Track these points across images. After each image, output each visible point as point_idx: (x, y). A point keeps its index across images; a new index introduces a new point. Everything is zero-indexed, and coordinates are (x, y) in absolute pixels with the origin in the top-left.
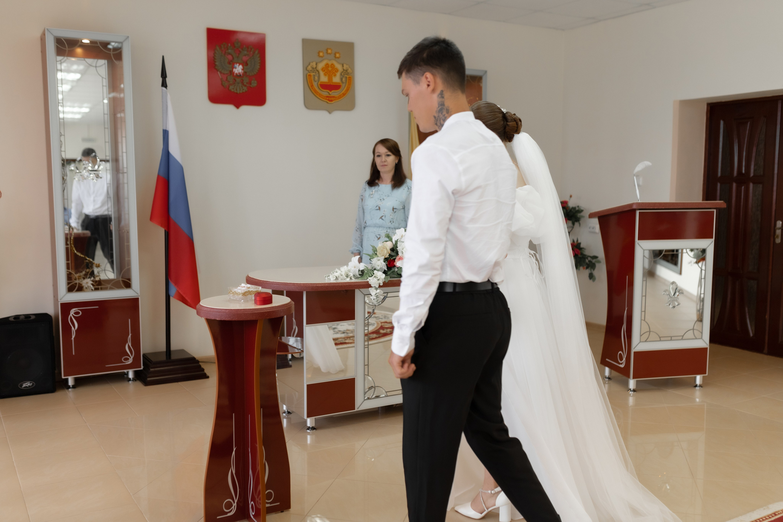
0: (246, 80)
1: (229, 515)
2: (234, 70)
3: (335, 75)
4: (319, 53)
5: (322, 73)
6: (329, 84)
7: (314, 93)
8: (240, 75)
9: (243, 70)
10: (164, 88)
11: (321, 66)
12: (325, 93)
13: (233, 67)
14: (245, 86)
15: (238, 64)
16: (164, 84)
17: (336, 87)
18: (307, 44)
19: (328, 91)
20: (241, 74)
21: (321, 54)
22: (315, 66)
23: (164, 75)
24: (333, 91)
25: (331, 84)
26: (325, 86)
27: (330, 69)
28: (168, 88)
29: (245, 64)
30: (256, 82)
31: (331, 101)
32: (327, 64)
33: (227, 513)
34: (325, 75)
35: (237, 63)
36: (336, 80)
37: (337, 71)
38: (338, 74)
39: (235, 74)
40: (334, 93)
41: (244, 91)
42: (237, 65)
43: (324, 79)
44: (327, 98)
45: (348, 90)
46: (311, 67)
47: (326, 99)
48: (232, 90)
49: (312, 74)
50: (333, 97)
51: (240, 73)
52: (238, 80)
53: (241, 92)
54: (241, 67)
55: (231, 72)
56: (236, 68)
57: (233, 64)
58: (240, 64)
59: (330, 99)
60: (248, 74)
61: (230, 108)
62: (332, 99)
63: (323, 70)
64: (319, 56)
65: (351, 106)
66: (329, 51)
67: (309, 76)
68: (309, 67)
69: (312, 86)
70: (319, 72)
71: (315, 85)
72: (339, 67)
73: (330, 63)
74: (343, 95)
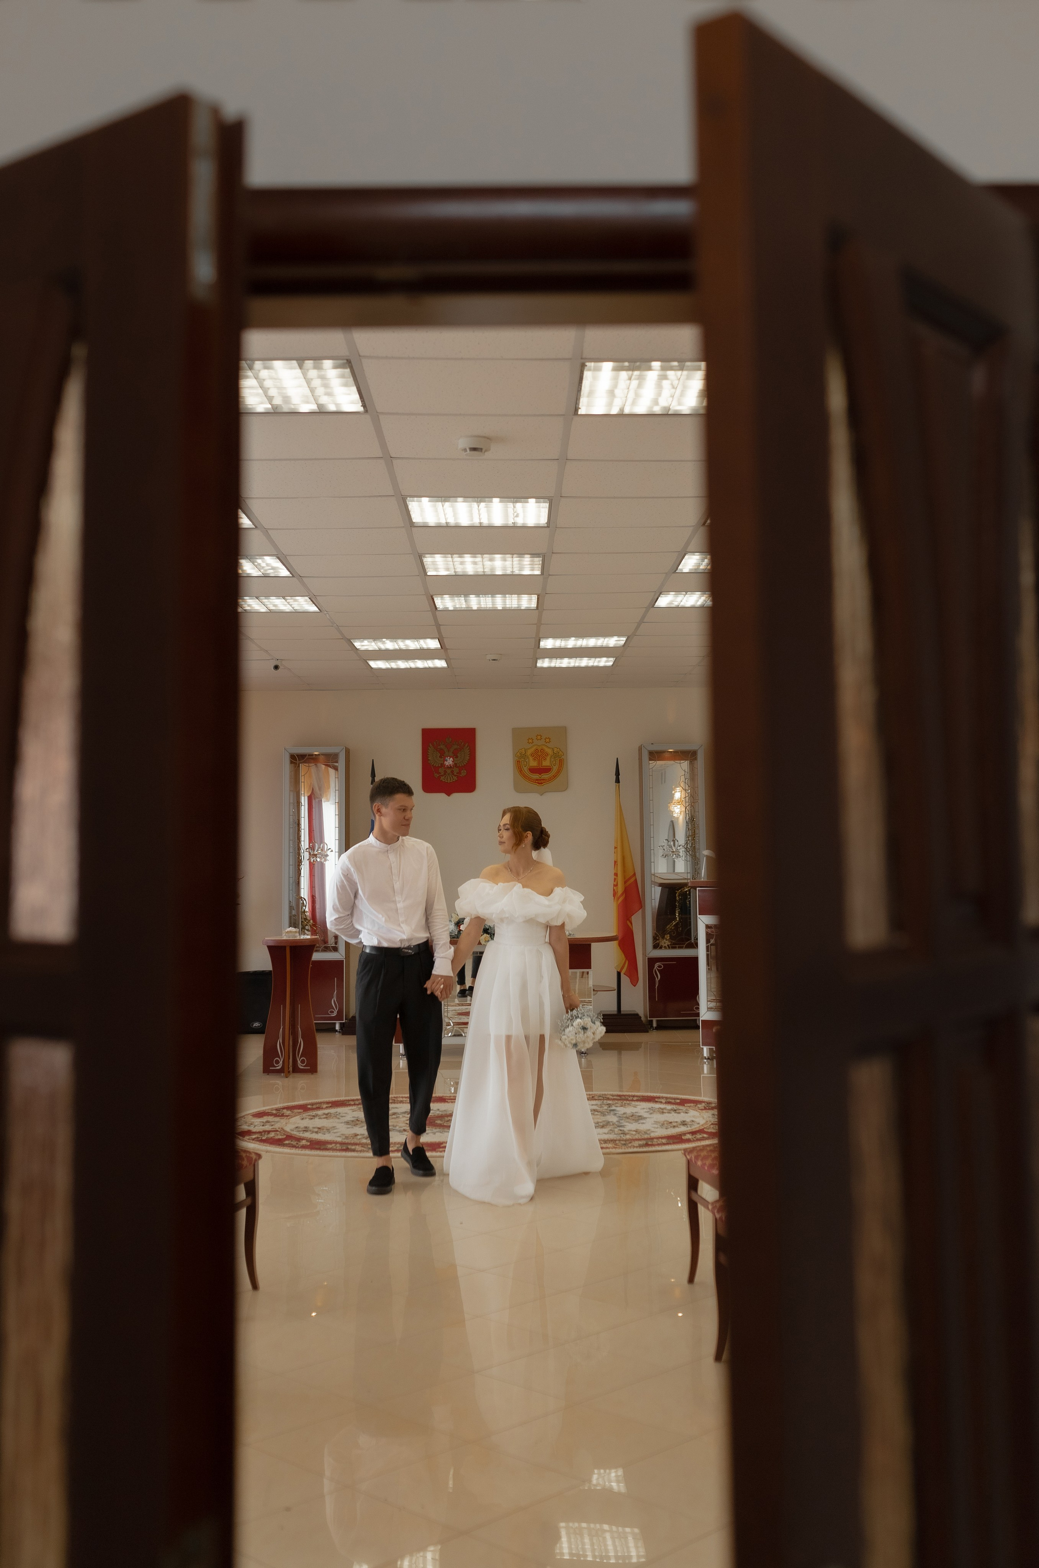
0: (456, 770)
1: (277, 1068)
3: (545, 759)
4: (528, 740)
5: (531, 758)
6: (539, 767)
7: (525, 776)
8: (451, 767)
9: (453, 761)
11: (529, 752)
12: (536, 776)
13: (444, 760)
14: (455, 776)
15: (449, 758)
17: (547, 770)
18: (517, 733)
19: (538, 774)
20: (452, 765)
21: (530, 741)
22: (523, 752)
24: (542, 774)
25: (541, 767)
26: (533, 770)
27: (539, 754)
29: (455, 755)
30: (465, 771)
31: (542, 784)
32: (537, 749)
33: (276, 1067)
34: (534, 760)
35: (447, 757)
36: (546, 763)
37: (547, 755)
38: (548, 758)
39: (446, 767)
40: (545, 776)
41: (455, 780)
42: (448, 759)
43: (533, 764)
44: (536, 780)
45: (559, 772)
48: (443, 780)
49: (521, 760)
50: (543, 780)
51: (450, 765)
52: (449, 771)
53: (452, 781)
54: (452, 759)
55: (443, 765)
56: (446, 761)
57: (445, 758)
58: (451, 757)
59: (539, 782)
60: (458, 765)
61: (442, 796)
63: (532, 755)
64: (528, 742)
65: (564, 787)
66: (539, 737)
67: (518, 761)
68: (519, 753)
69: (521, 771)
70: (528, 758)
71: (526, 769)
72: (549, 751)
73: (539, 748)
74: (555, 777)
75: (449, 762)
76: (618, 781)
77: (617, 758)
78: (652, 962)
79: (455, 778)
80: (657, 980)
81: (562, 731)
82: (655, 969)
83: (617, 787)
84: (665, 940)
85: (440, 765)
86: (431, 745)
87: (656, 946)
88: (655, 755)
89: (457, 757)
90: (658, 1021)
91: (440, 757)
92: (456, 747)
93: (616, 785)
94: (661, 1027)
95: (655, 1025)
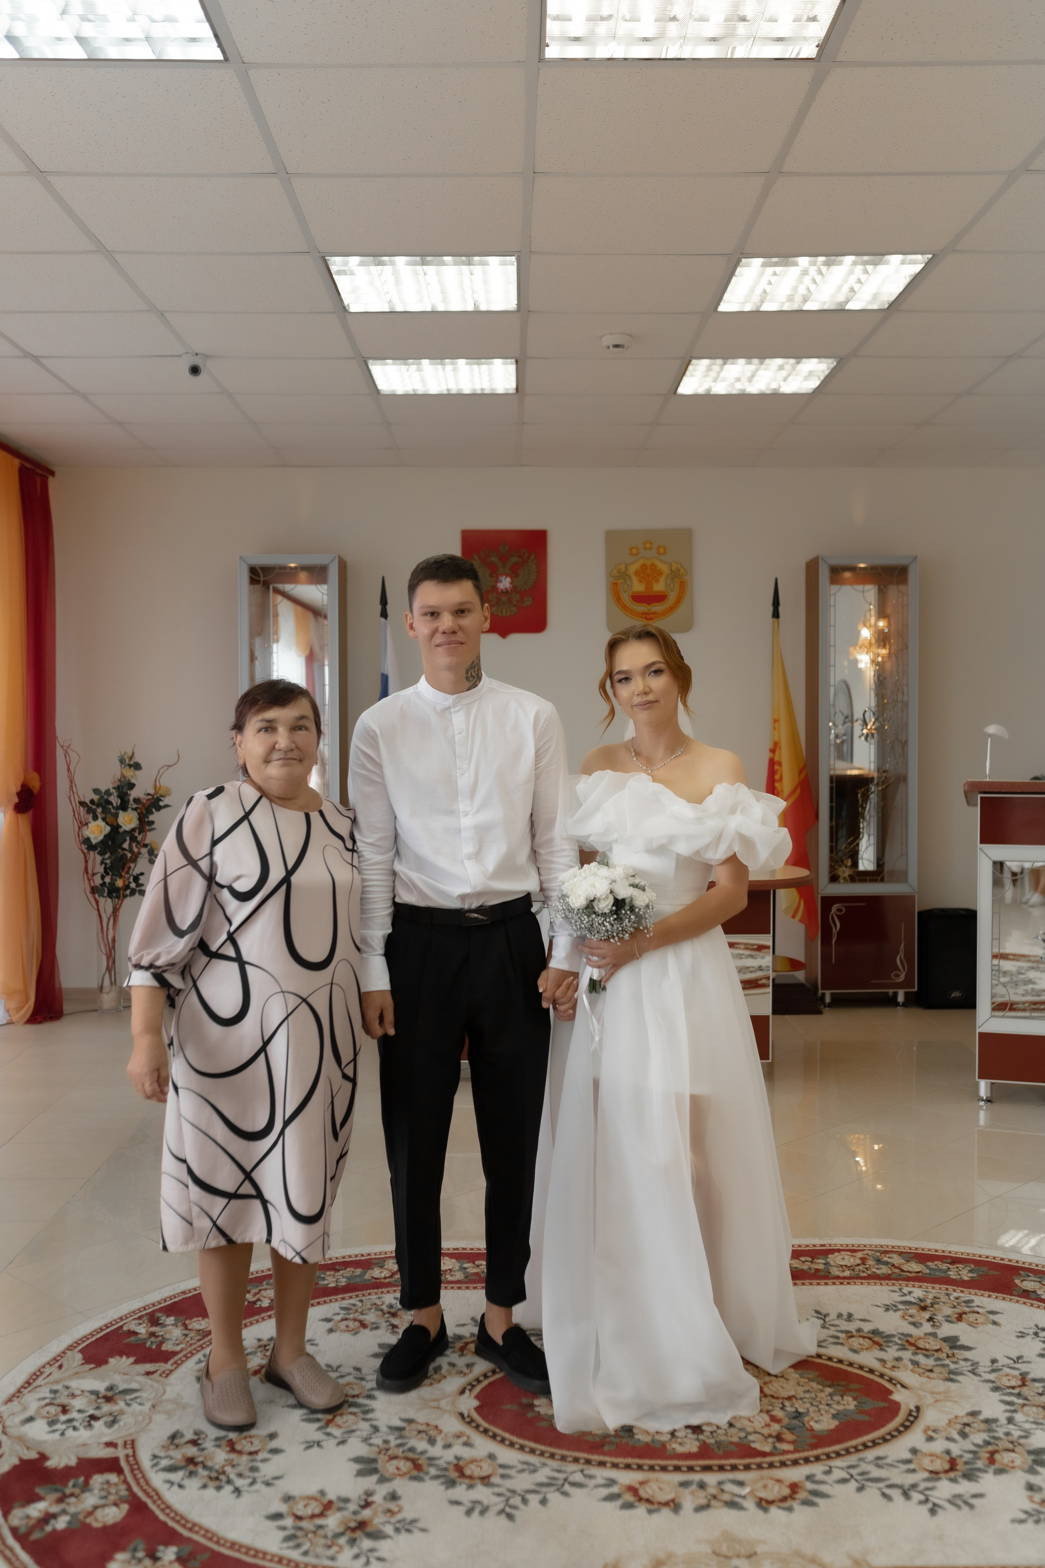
0: (516, 597)
2: (499, 584)
3: (657, 581)
4: (631, 550)
5: (635, 579)
6: (647, 594)
7: (624, 608)
8: (507, 591)
9: (511, 583)
10: (383, 619)
11: (632, 569)
12: (642, 608)
13: (497, 581)
14: (514, 606)
15: (504, 577)
16: (384, 614)
17: (660, 598)
18: (613, 538)
19: (646, 605)
20: (509, 589)
21: (634, 551)
22: (623, 569)
23: (384, 601)
24: (653, 604)
25: (651, 594)
26: (638, 598)
27: (649, 571)
28: (389, 618)
29: (514, 573)
30: (530, 599)
31: (651, 619)
32: (645, 565)
34: (640, 581)
35: (502, 575)
36: (659, 587)
37: (660, 573)
38: (662, 579)
39: (500, 591)
40: (657, 608)
41: (513, 613)
42: (502, 578)
43: (639, 587)
44: (644, 616)
45: (678, 601)
46: (618, 571)
47: (642, 617)
48: (496, 613)
49: (618, 582)
50: (654, 613)
51: (506, 589)
52: (504, 598)
53: (508, 614)
54: (508, 579)
55: (494, 589)
56: (501, 582)
57: (497, 577)
58: (507, 576)
59: (648, 616)
60: (519, 589)
61: (492, 638)
62: (652, 616)
63: (637, 573)
64: (631, 554)
65: (686, 626)
66: (648, 546)
67: (614, 584)
68: (615, 572)
69: (618, 599)
70: (630, 578)
71: (626, 597)
72: (665, 568)
73: (648, 563)
74: (672, 608)
75: (505, 583)
76: (776, 614)
77: (776, 580)
78: (828, 901)
79: (514, 609)
80: (835, 931)
81: (685, 536)
82: (832, 916)
83: (776, 624)
84: (844, 868)
85: (490, 589)
86: (475, 556)
87: (834, 879)
88: (837, 573)
89: (517, 576)
90: (832, 994)
91: (491, 576)
92: (515, 559)
93: (774, 623)
94: (839, 1002)
95: (828, 1000)
